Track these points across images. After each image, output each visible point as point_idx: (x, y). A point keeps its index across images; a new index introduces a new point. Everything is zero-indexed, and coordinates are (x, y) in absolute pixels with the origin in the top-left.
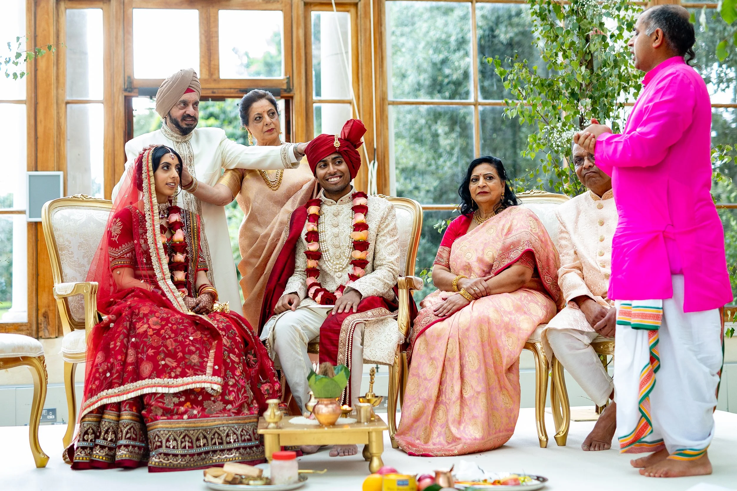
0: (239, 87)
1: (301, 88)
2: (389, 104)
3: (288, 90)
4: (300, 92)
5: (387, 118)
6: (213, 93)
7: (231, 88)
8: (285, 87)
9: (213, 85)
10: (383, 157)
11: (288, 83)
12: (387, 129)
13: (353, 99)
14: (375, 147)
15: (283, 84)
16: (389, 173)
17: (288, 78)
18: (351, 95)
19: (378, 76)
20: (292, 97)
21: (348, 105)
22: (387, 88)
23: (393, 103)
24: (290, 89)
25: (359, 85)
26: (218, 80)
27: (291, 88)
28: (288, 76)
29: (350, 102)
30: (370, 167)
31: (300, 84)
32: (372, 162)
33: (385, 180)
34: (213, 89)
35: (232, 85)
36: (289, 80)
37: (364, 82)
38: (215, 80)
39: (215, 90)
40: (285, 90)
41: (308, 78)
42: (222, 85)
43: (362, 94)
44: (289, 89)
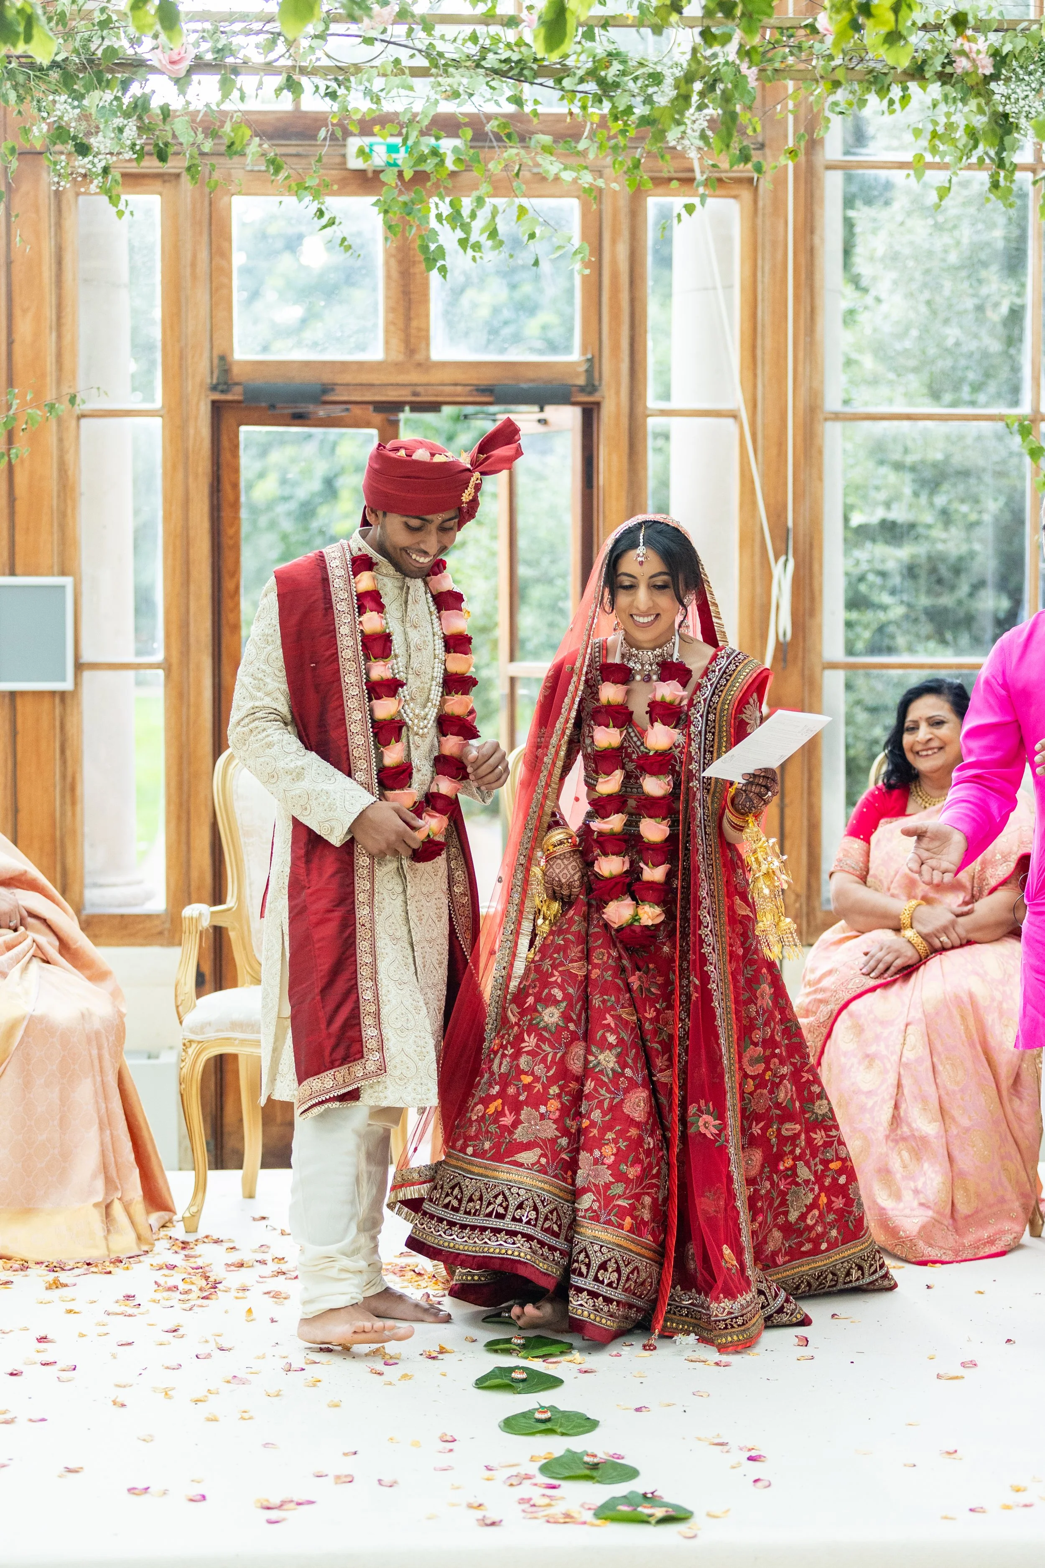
0: (475, 382)
1: (618, 384)
2: (826, 419)
3: (588, 389)
4: (618, 393)
5: (820, 452)
6: (415, 394)
7: (456, 385)
8: (581, 381)
9: (414, 377)
10: (807, 546)
11: (589, 372)
12: (821, 479)
13: (739, 410)
14: (790, 524)
15: (577, 375)
16: (821, 584)
17: (590, 361)
18: (736, 400)
19: (801, 355)
20: (598, 404)
21: (730, 421)
22: (822, 382)
23: (837, 417)
24: (593, 386)
25: (755, 375)
26: (426, 365)
27: (597, 383)
28: (589, 356)
29: (734, 415)
30: (777, 570)
31: (617, 373)
32: (782, 559)
33: (812, 599)
34: (416, 385)
35: (460, 377)
36: (592, 365)
37: (767, 368)
38: (419, 365)
39: (419, 389)
40: (582, 389)
41: (638, 357)
42: (436, 377)
43: (764, 399)
44: (591, 387)
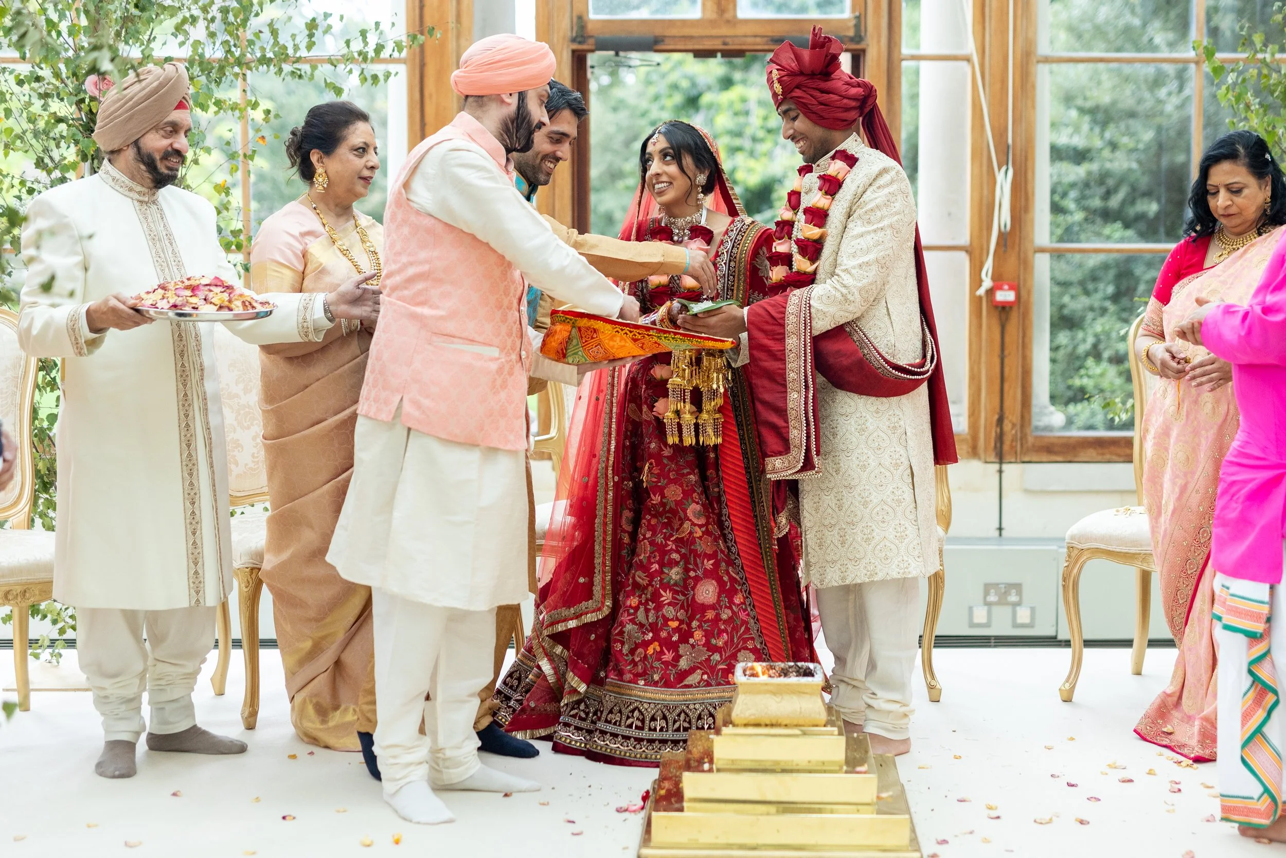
0: (770, 34)
1: (879, 36)
2: (1038, 62)
3: (857, 39)
4: (879, 42)
5: (1034, 87)
6: (725, 44)
7: (755, 36)
8: (851, 33)
9: (724, 31)
10: (1023, 158)
11: (857, 26)
12: (1034, 107)
13: (971, 55)
14: (1010, 141)
15: (848, 29)
16: (1033, 188)
17: (858, 18)
18: (970, 47)
19: (1019, 12)
20: (864, 51)
21: (964, 64)
22: (1035, 33)
23: (1047, 60)
24: (860, 36)
25: (984, 28)
26: (734, 22)
27: (863, 34)
28: (857, 14)
29: (968, 59)
30: (1000, 177)
31: (878, 27)
32: (1004, 169)
33: (1027, 199)
34: (726, 36)
35: (759, 30)
36: (859, 21)
37: (993, 22)
38: (728, 21)
39: (728, 40)
40: (852, 40)
41: (895, 14)
42: (740, 31)
43: (990, 45)
44: (858, 37)
